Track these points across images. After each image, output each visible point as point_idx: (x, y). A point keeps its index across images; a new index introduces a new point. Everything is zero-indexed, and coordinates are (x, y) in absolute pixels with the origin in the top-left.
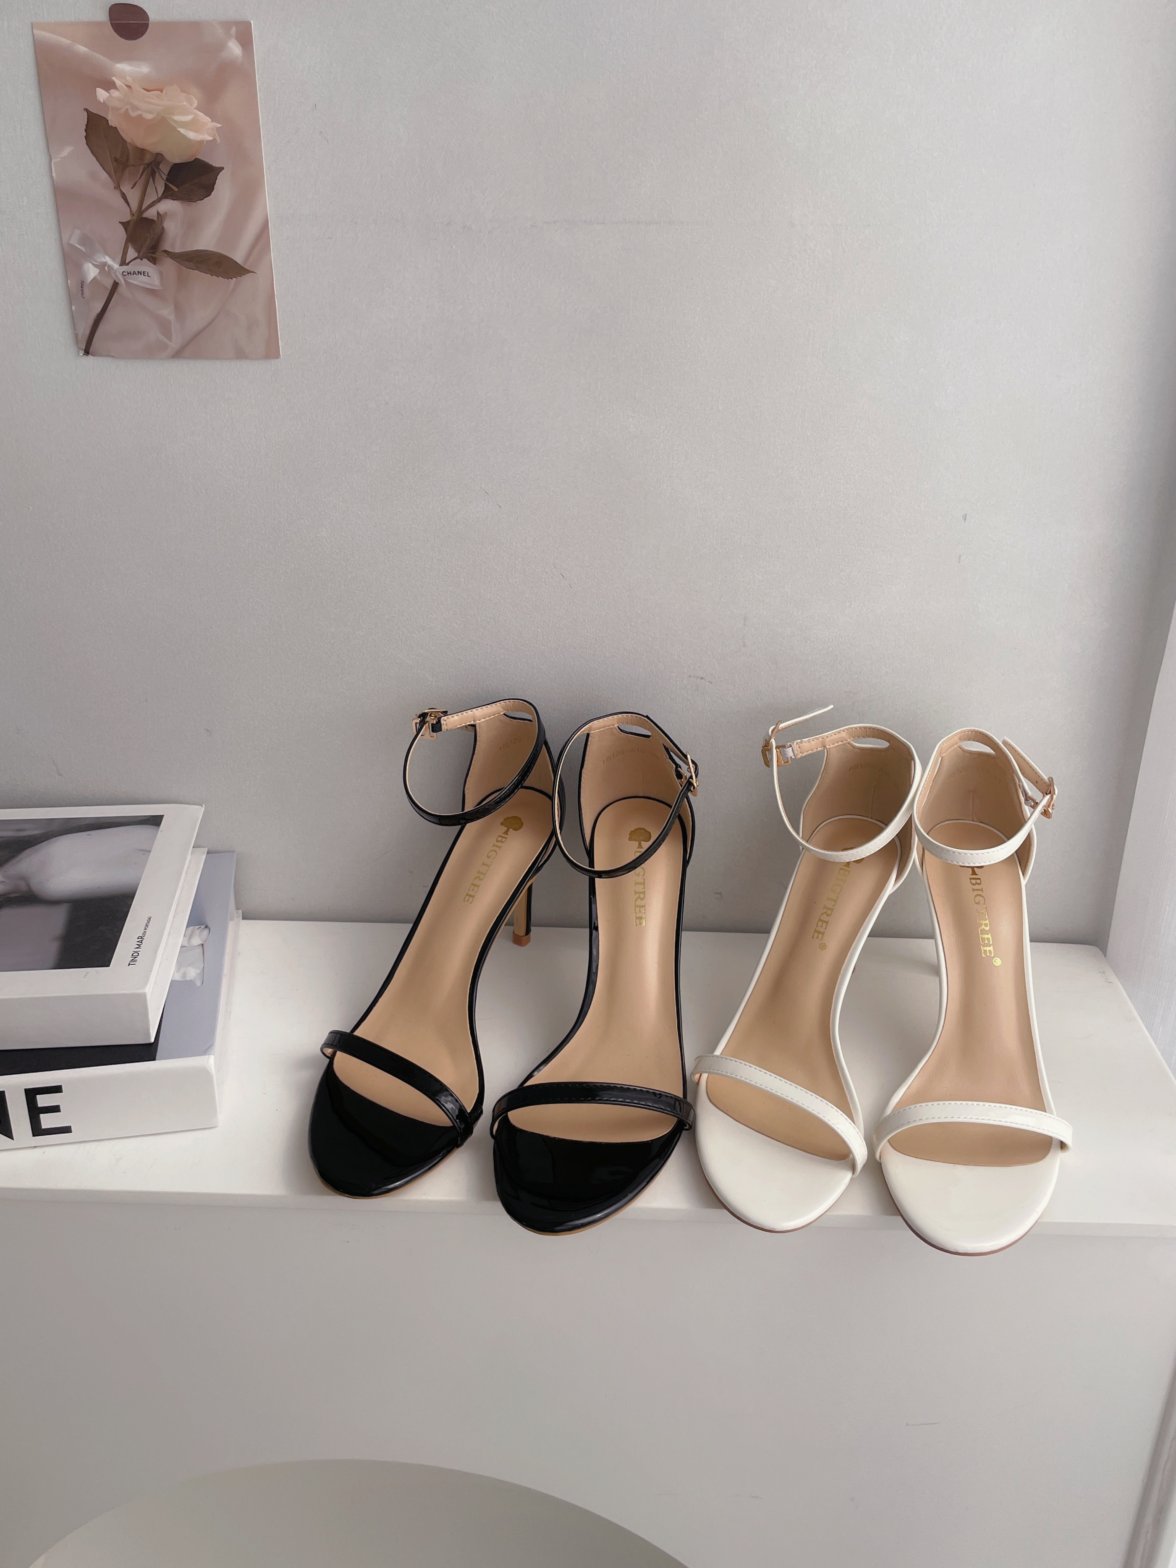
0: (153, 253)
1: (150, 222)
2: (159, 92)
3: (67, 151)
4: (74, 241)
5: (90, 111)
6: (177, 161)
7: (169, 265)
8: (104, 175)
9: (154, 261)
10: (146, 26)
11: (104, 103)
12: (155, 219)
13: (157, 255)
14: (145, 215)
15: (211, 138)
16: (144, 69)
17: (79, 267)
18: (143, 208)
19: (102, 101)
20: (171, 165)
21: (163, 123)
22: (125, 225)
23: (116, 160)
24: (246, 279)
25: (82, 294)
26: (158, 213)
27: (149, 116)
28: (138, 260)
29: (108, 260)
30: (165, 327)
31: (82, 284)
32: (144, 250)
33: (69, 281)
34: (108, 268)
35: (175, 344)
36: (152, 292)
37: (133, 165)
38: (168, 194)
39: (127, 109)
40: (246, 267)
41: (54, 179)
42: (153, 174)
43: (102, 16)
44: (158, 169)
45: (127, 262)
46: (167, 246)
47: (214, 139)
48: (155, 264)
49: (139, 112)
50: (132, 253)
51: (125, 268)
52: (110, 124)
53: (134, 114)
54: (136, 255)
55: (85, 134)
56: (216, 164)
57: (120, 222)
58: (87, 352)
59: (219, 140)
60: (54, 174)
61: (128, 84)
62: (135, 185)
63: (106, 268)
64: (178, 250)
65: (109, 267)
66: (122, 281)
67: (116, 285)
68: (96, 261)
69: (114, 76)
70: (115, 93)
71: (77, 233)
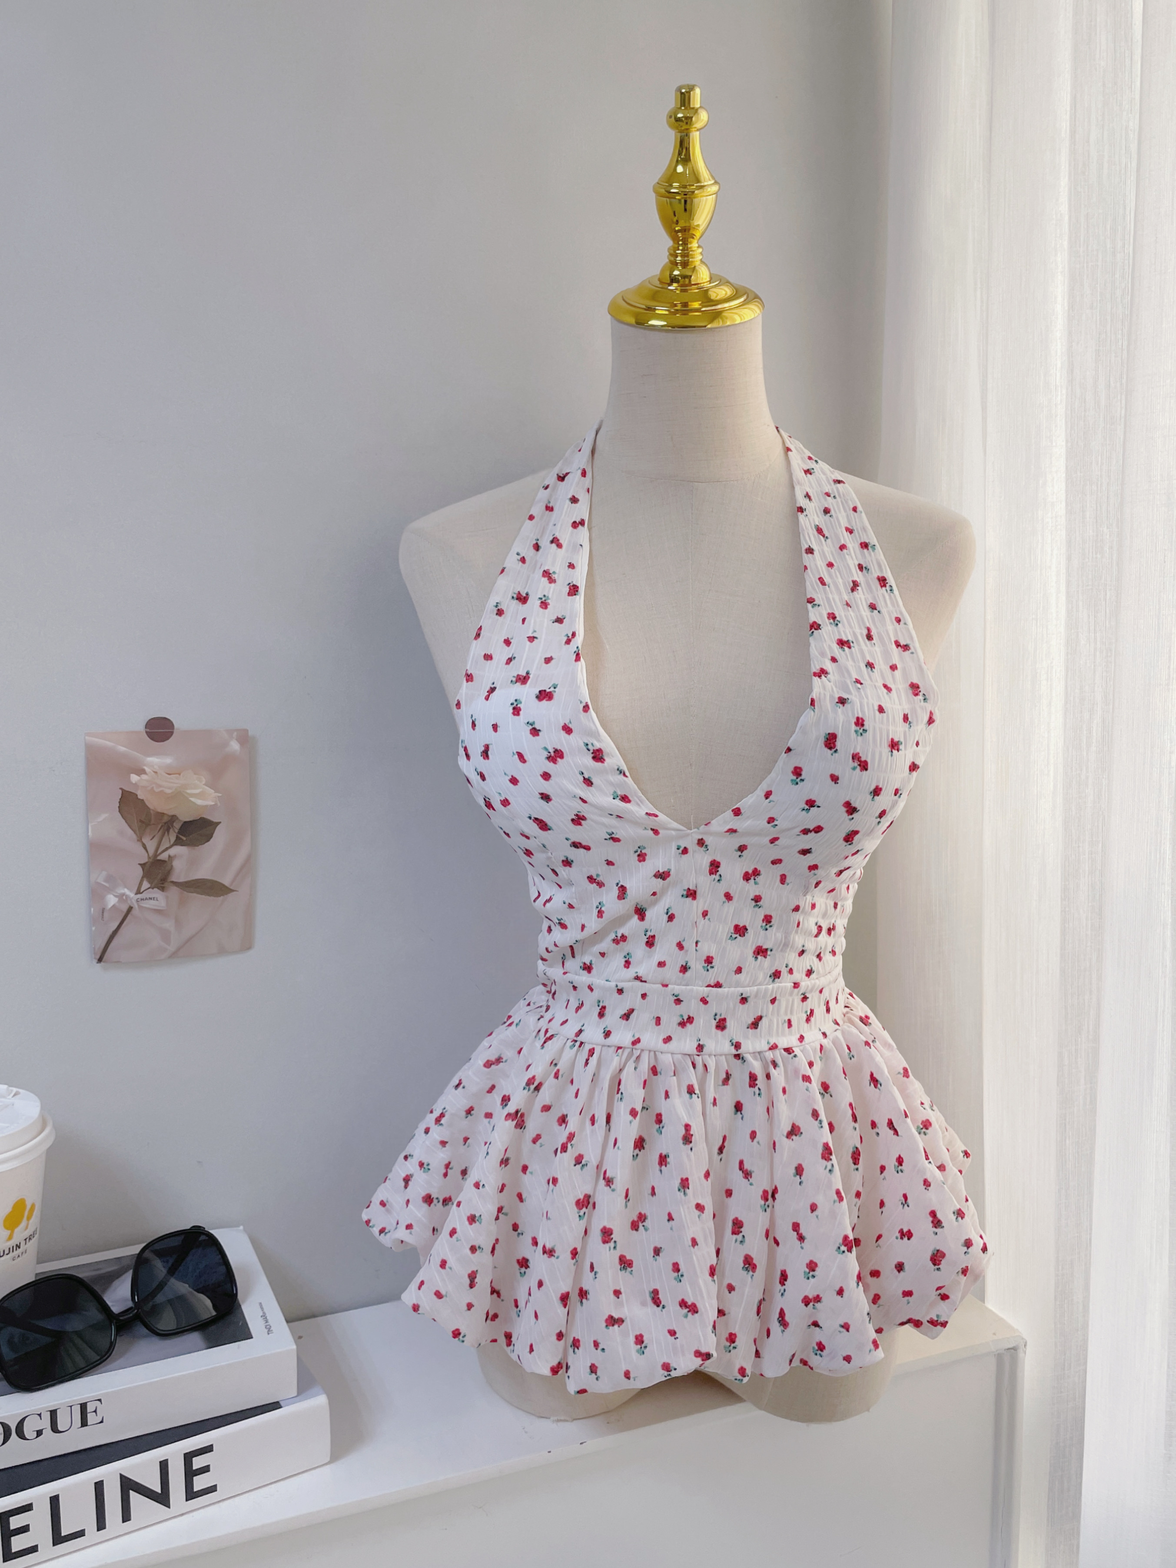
0: (163, 884)
1: (164, 862)
2: (177, 775)
3: (104, 816)
4: (101, 880)
5: (125, 791)
6: (187, 820)
7: (174, 891)
8: (130, 832)
9: (162, 889)
10: (172, 733)
11: (136, 784)
12: (167, 860)
13: (166, 885)
14: (159, 858)
15: (213, 803)
16: (168, 760)
17: (102, 898)
18: (159, 852)
19: (134, 782)
20: (182, 823)
21: (179, 795)
22: (143, 865)
23: (141, 821)
24: (231, 896)
25: (103, 917)
26: (169, 856)
27: (168, 791)
28: (150, 890)
29: (126, 891)
30: (165, 936)
31: (103, 910)
32: (156, 881)
33: (92, 909)
34: (126, 898)
35: (172, 948)
36: (158, 911)
37: (154, 824)
38: (178, 842)
39: (153, 787)
40: (231, 888)
41: (90, 837)
42: (168, 830)
43: (140, 727)
44: (172, 826)
45: (141, 891)
46: (174, 878)
47: (216, 804)
48: (163, 891)
49: (161, 789)
50: (146, 884)
51: (139, 896)
52: (139, 797)
53: (157, 790)
54: (149, 886)
55: (118, 805)
56: (215, 820)
57: (139, 864)
58: (100, 960)
59: (219, 804)
60: (90, 833)
61: (154, 770)
62: (153, 838)
63: (124, 897)
64: (182, 879)
65: (127, 896)
66: (135, 906)
67: (130, 909)
68: (117, 893)
69: (145, 765)
70: (144, 777)
71: (104, 873)
